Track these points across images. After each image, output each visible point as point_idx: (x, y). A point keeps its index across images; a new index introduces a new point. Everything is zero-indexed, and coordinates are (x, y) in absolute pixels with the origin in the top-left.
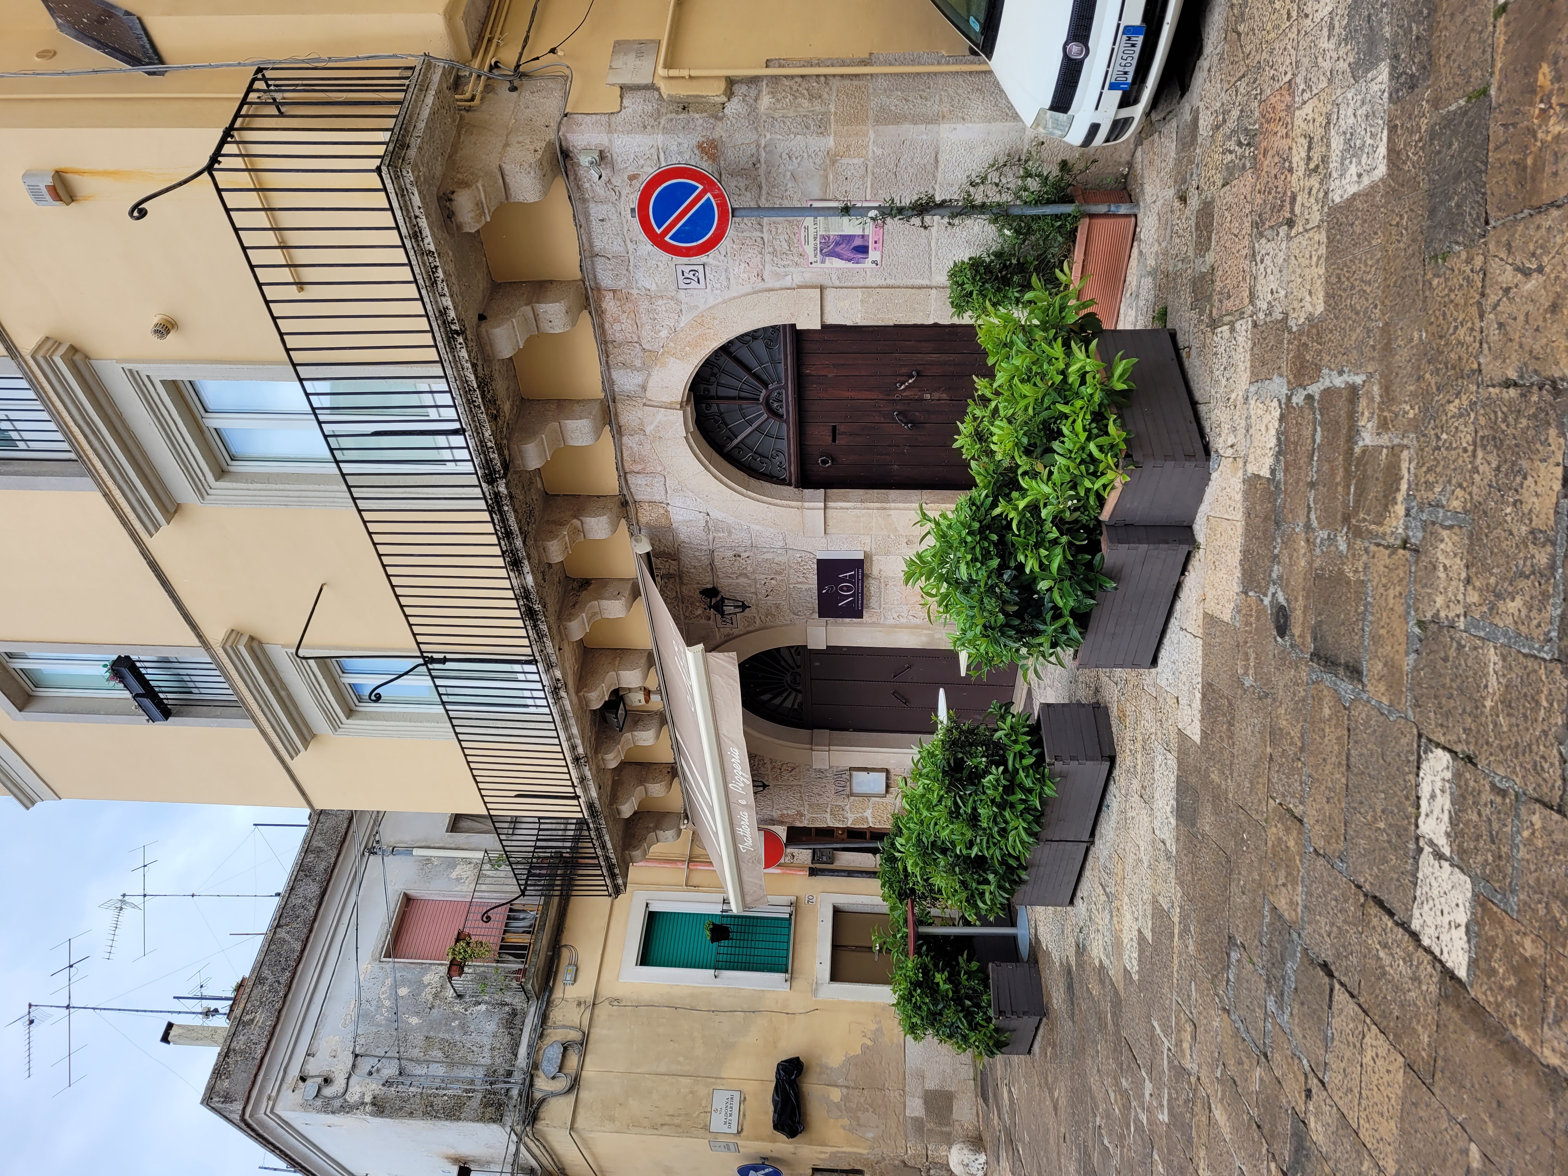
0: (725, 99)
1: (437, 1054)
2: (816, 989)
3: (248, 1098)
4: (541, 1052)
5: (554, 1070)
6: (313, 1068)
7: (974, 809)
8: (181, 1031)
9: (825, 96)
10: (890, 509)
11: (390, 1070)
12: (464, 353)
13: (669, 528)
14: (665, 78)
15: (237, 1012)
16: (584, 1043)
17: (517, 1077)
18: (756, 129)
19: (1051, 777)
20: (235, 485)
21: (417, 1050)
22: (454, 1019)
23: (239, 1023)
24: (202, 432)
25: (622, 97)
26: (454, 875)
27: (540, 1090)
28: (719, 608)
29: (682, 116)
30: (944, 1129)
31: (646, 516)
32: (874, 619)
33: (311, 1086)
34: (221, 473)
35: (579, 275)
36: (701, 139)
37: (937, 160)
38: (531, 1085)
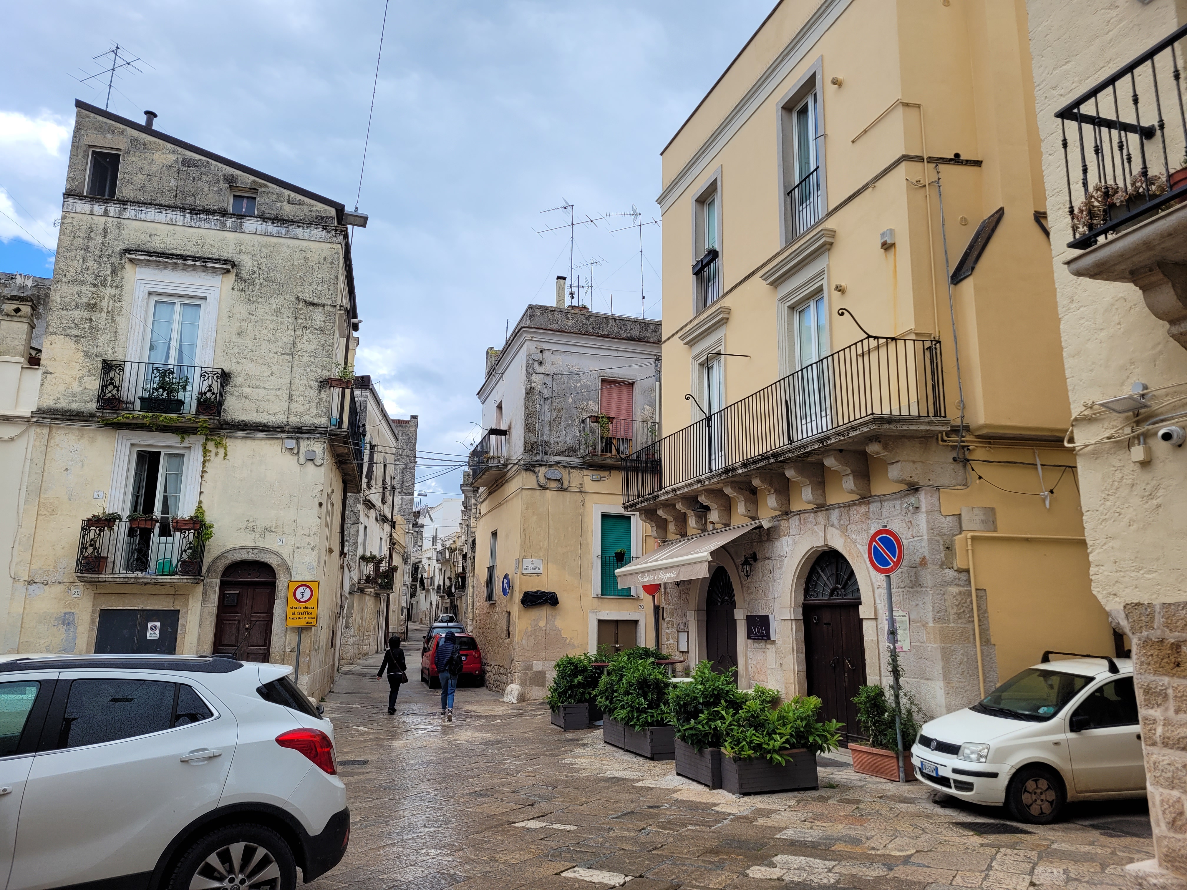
0: (955, 568)
1: (555, 414)
2: (594, 612)
3: (532, 328)
4: (557, 468)
5: (548, 476)
6: (546, 354)
7: (632, 694)
8: (562, 284)
9: (960, 621)
10: (793, 654)
11: (547, 393)
12: (816, 447)
13: (779, 537)
14: (966, 536)
15: (572, 311)
16: (562, 489)
17: (545, 458)
18: (935, 586)
19: (643, 730)
20: (786, 316)
21: (556, 405)
22: (571, 421)
23: (566, 313)
24: (808, 299)
25: (953, 515)
26: (646, 406)
27: (539, 470)
28: (746, 562)
29: (942, 548)
30: (528, 681)
31: (783, 524)
32: (749, 645)
33: (538, 357)
34: (792, 308)
35: (873, 494)
36: (927, 558)
37: (928, 679)
38: (541, 465)
